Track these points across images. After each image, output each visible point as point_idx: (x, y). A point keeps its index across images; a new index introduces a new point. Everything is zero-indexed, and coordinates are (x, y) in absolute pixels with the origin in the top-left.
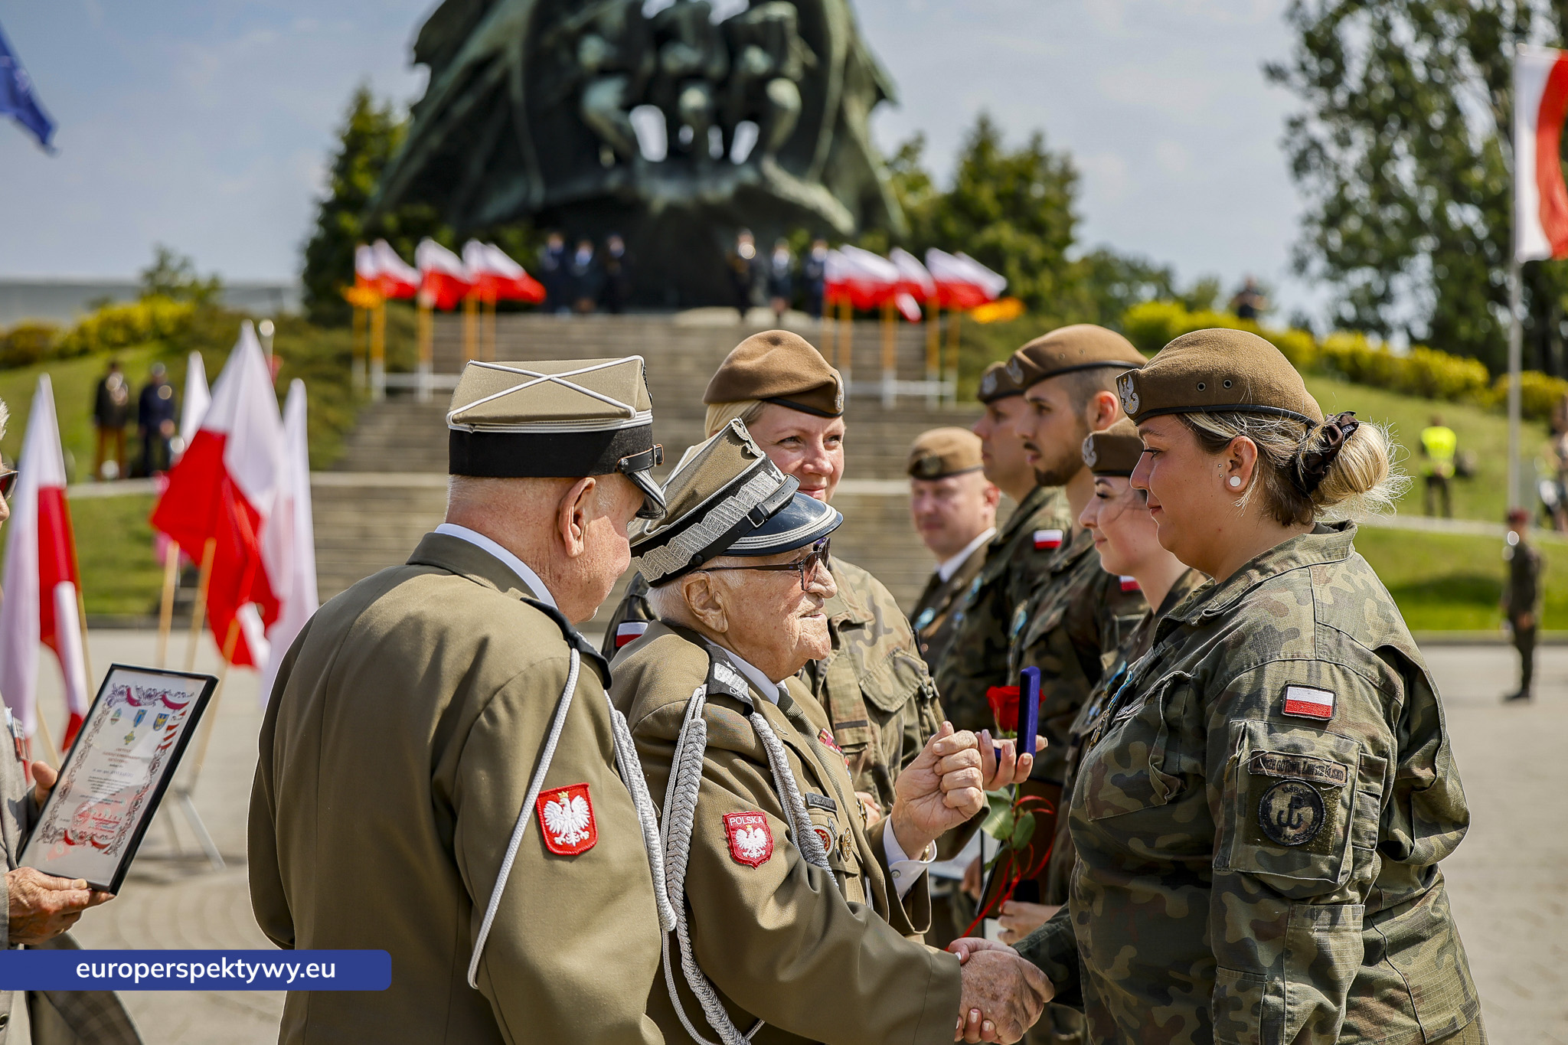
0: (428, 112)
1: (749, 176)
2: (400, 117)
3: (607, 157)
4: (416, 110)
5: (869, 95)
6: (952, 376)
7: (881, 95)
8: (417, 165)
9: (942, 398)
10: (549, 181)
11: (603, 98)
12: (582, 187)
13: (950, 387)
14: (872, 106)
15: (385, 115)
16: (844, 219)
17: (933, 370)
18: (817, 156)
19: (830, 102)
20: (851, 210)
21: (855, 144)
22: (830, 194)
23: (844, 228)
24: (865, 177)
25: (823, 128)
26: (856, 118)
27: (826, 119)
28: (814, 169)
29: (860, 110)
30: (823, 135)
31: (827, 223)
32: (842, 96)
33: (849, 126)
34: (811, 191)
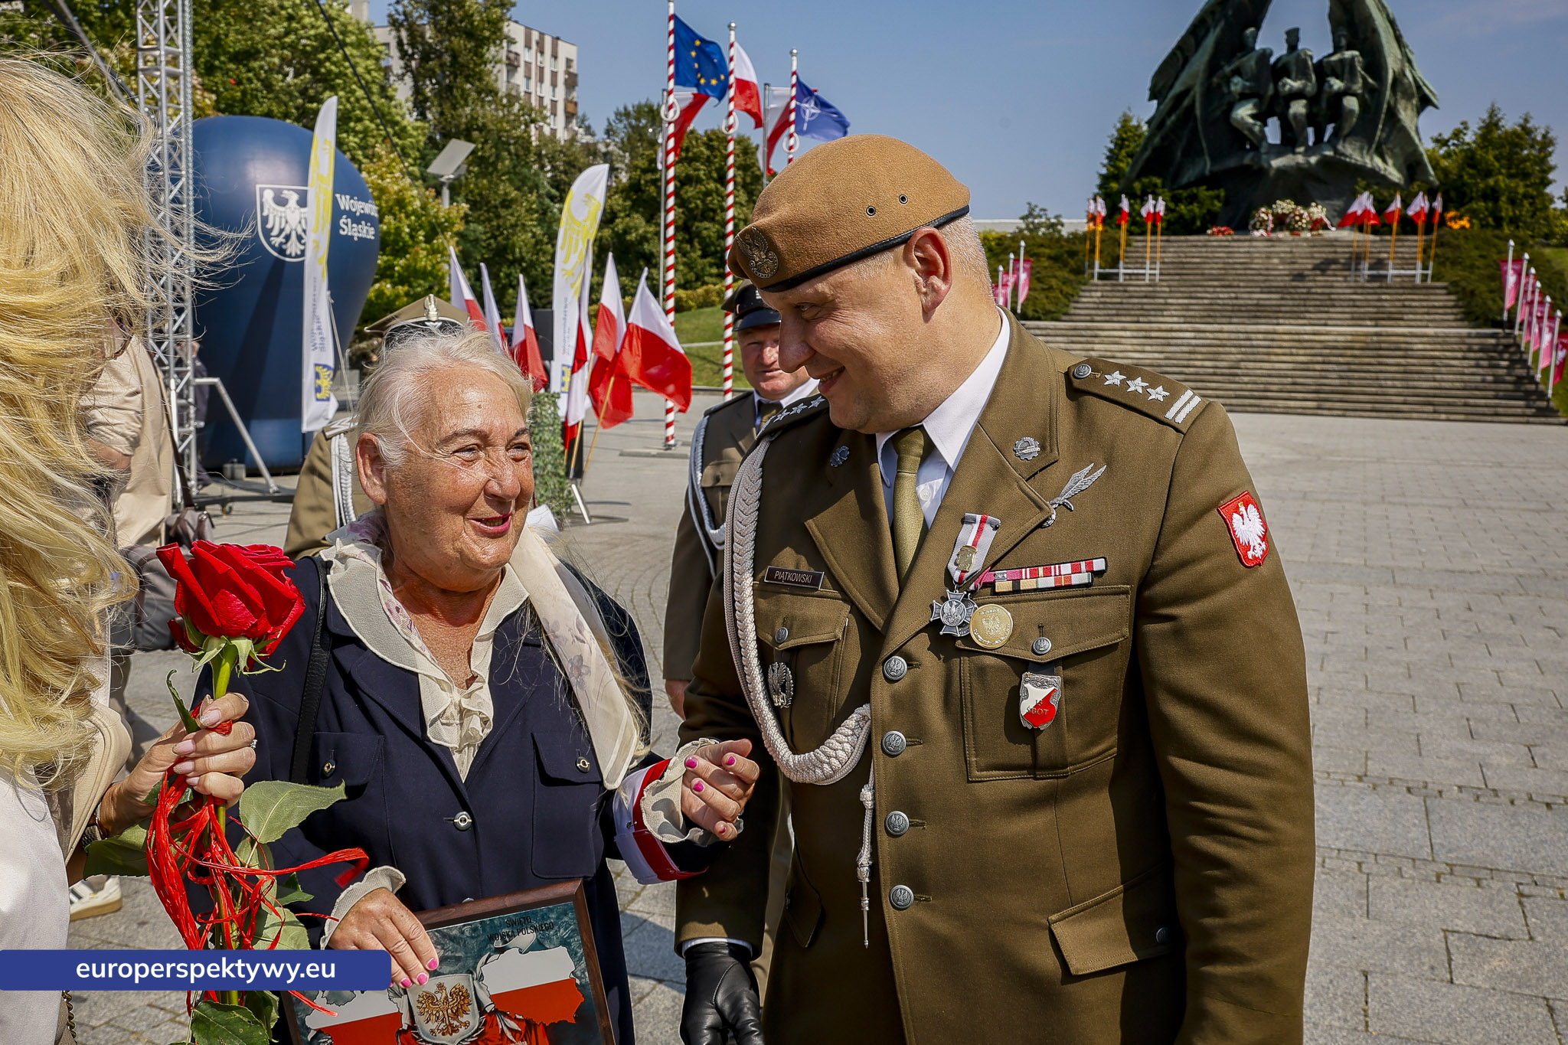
0: (1155, 124)
1: (1329, 153)
2: (1145, 128)
3: (1248, 147)
4: (1149, 123)
5: (1415, 101)
6: (1431, 264)
7: (1425, 102)
8: (1147, 154)
9: (1424, 277)
10: (1213, 160)
11: (1244, 112)
12: (1231, 163)
13: (1430, 272)
14: (1419, 109)
15: (1138, 127)
16: (1395, 175)
17: (1419, 264)
18: (1377, 139)
19: (1385, 106)
20: (1399, 170)
21: (1403, 130)
22: (1385, 161)
23: (1397, 180)
24: (1410, 150)
25: (1381, 121)
26: (1406, 115)
27: (1383, 116)
28: (1374, 146)
29: (1409, 112)
30: (1380, 126)
31: (1384, 178)
32: (1392, 102)
33: (1399, 120)
34: (1372, 159)
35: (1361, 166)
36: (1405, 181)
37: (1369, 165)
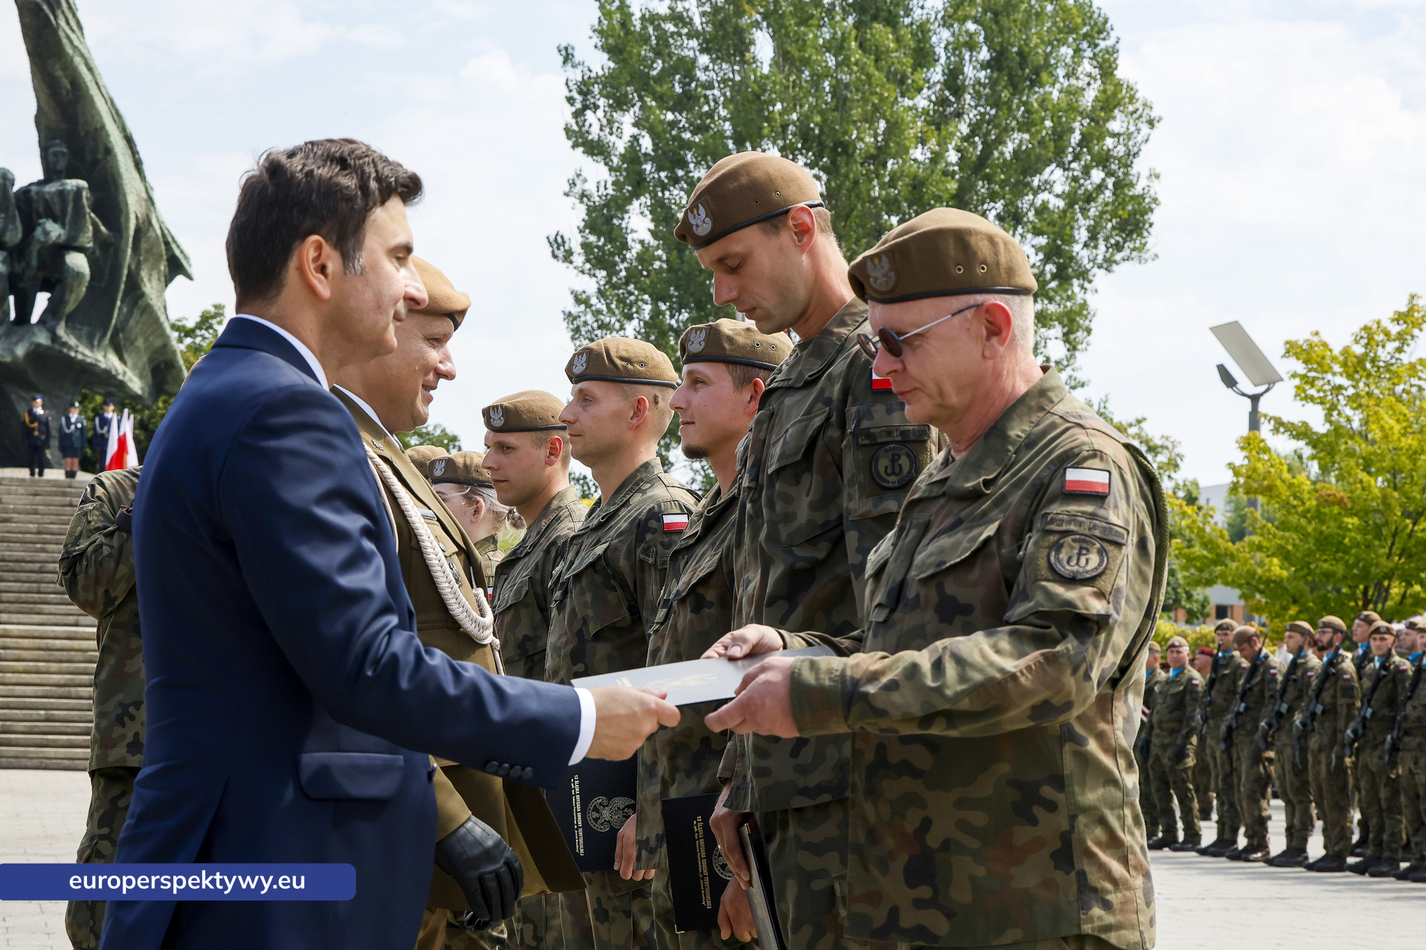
1: (43, 341)
5: (163, 267)
7: (174, 268)
14: (169, 279)
16: (136, 385)
18: (114, 321)
19: (125, 272)
20: (141, 377)
21: (148, 310)
22: (121, 359)
23: (139, 392)
24: (158, 343)
25: (120, 295)
26: (150, 287)
27: (122, 286)
28: (109, 334)
29: (155, 282)
30: (119, 303)
31: (122, 385)
32: (133, 267)
33: (143, 295)
34: (105, 356)
35: (91, 364)
36: (151, 394)
37: (103, 365)
